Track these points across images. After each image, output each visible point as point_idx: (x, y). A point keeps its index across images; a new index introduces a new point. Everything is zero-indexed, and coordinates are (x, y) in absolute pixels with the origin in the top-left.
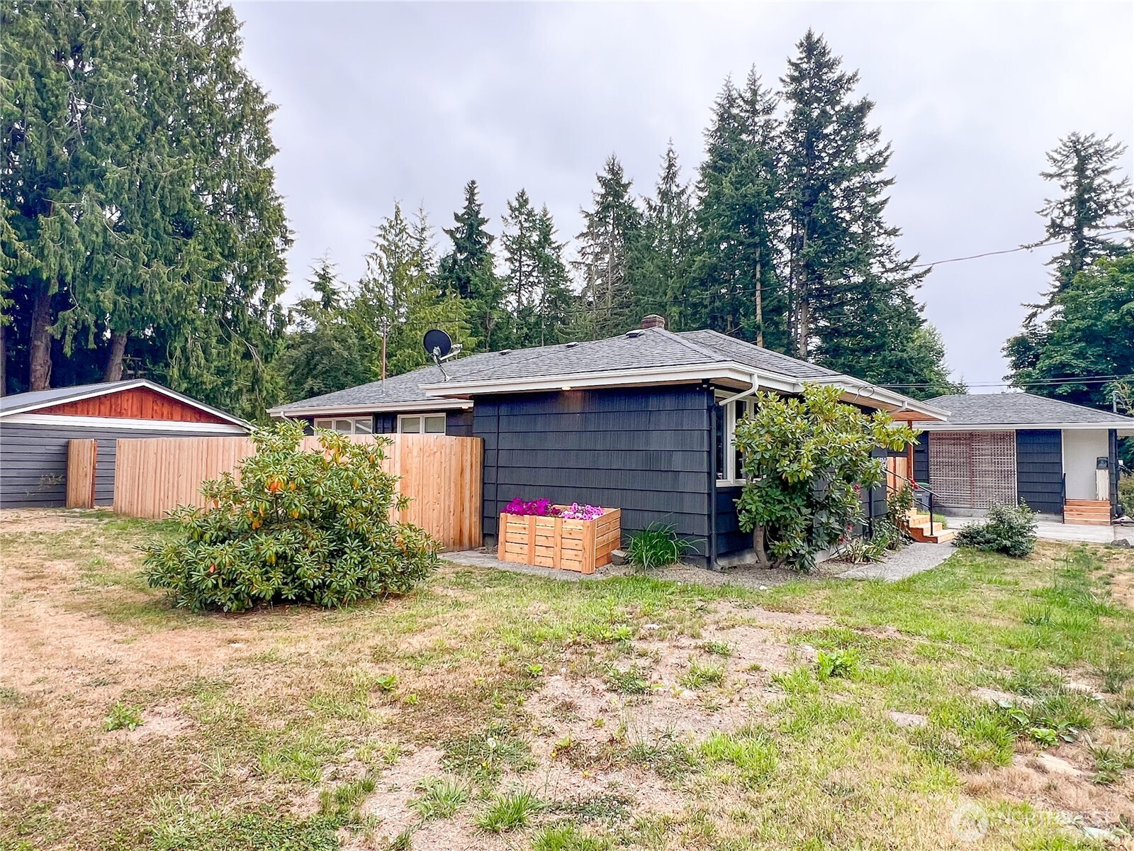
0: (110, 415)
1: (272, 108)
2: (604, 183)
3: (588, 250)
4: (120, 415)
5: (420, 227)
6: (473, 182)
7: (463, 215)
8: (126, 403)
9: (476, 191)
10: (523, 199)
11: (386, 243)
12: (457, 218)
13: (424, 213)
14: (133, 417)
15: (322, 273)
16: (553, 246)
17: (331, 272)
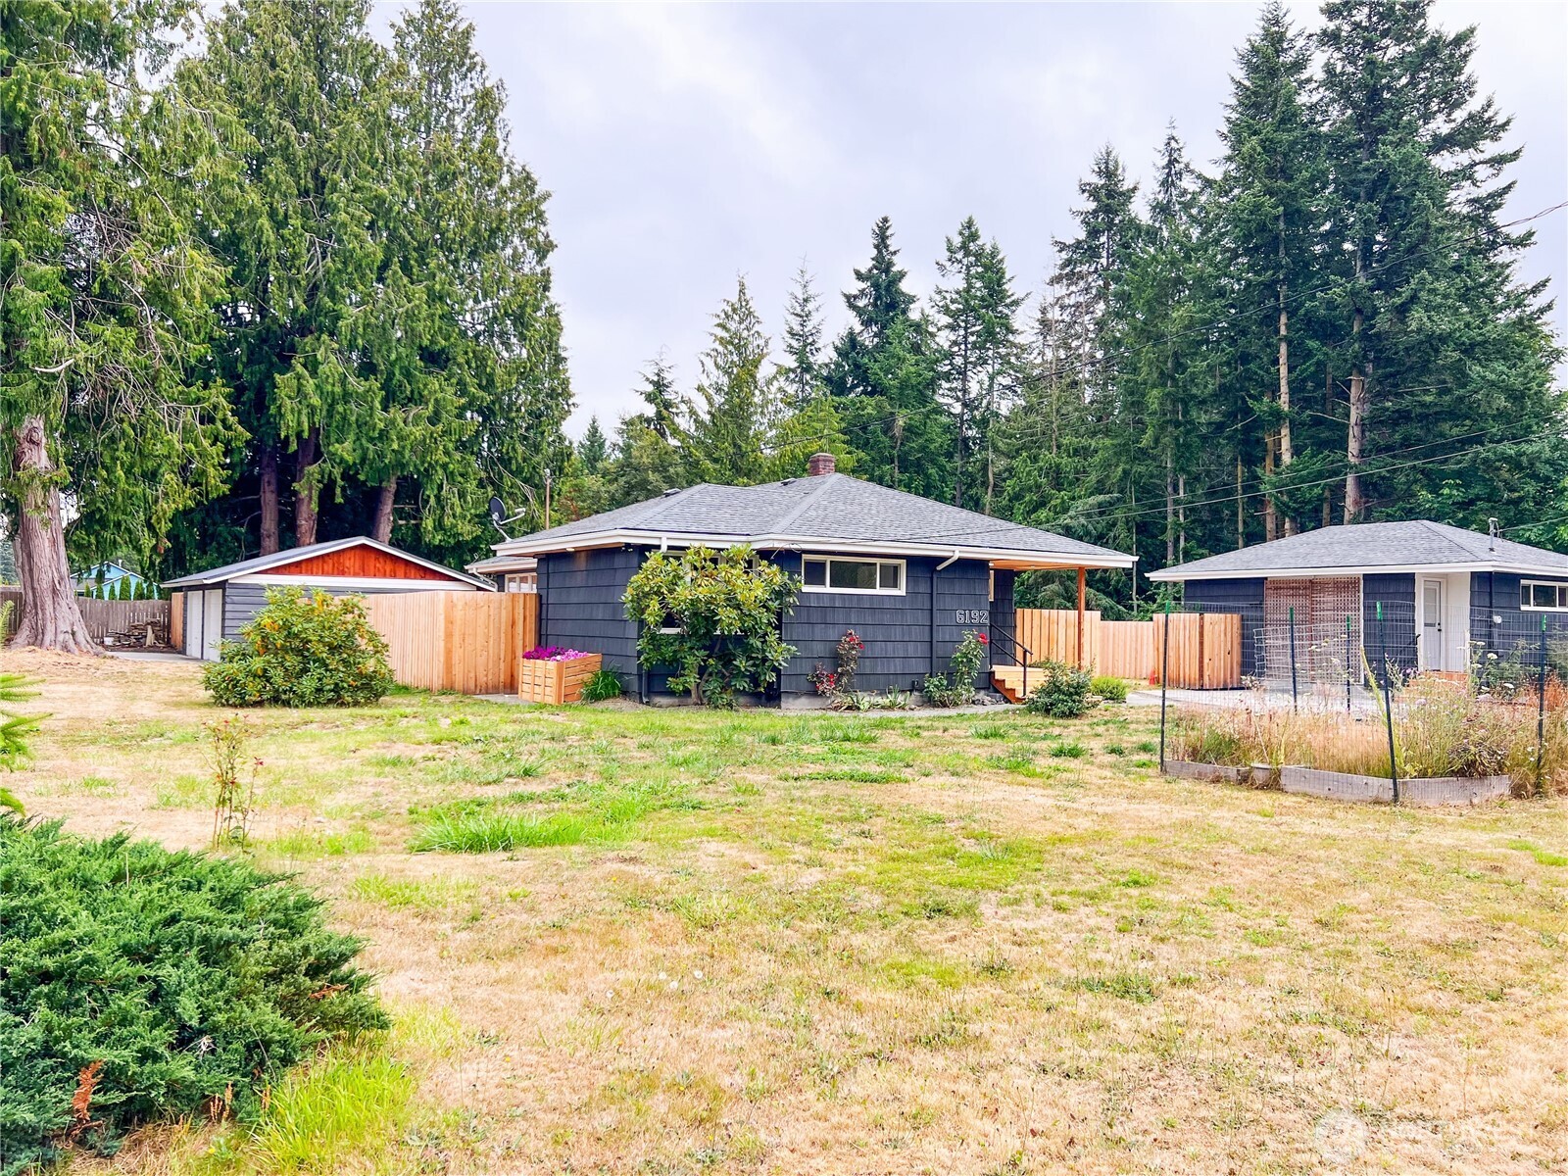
0: (332, 574)
1: (546, 196)
2: (1094, 193)
3: (1067, 301)
4: (342, 573)
5: (801, 297)
6: (885, 220)
7: (870, 271)
8: (349, 562)
9: (888, 233)
10: (970, 233)
11: (726, 335)
12: (859, 276)
13: (807, 277)
14: (356, 575)
15: (656, 379)
16: (1008, 301)
17: (668, 377)
